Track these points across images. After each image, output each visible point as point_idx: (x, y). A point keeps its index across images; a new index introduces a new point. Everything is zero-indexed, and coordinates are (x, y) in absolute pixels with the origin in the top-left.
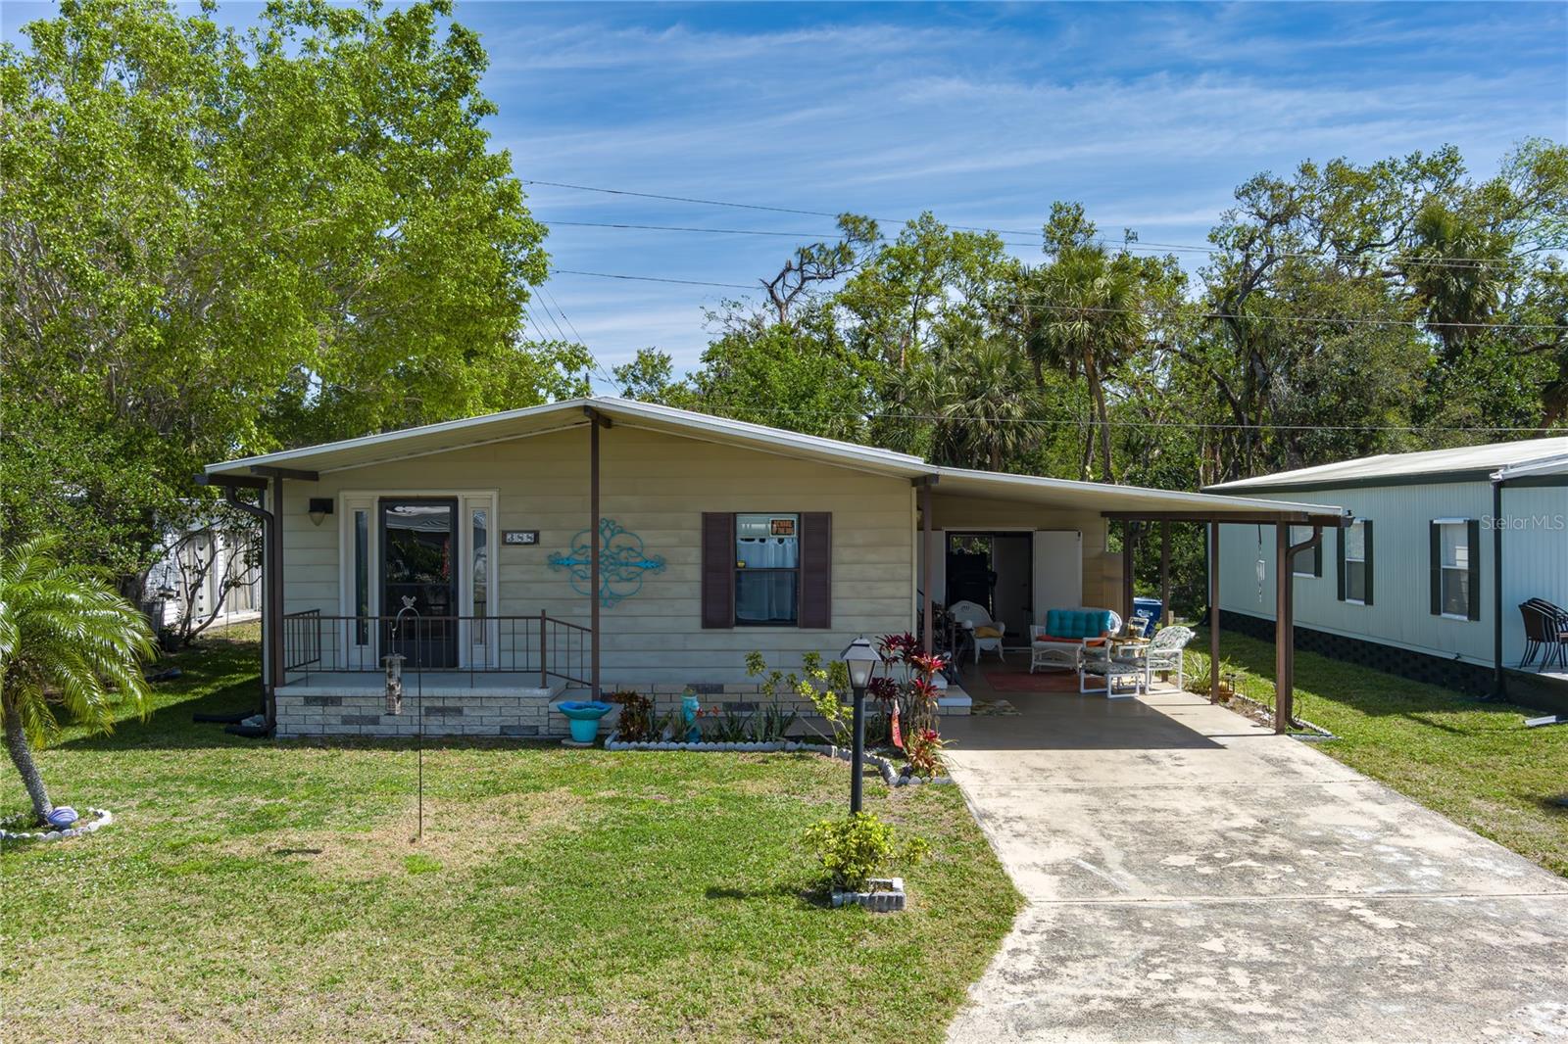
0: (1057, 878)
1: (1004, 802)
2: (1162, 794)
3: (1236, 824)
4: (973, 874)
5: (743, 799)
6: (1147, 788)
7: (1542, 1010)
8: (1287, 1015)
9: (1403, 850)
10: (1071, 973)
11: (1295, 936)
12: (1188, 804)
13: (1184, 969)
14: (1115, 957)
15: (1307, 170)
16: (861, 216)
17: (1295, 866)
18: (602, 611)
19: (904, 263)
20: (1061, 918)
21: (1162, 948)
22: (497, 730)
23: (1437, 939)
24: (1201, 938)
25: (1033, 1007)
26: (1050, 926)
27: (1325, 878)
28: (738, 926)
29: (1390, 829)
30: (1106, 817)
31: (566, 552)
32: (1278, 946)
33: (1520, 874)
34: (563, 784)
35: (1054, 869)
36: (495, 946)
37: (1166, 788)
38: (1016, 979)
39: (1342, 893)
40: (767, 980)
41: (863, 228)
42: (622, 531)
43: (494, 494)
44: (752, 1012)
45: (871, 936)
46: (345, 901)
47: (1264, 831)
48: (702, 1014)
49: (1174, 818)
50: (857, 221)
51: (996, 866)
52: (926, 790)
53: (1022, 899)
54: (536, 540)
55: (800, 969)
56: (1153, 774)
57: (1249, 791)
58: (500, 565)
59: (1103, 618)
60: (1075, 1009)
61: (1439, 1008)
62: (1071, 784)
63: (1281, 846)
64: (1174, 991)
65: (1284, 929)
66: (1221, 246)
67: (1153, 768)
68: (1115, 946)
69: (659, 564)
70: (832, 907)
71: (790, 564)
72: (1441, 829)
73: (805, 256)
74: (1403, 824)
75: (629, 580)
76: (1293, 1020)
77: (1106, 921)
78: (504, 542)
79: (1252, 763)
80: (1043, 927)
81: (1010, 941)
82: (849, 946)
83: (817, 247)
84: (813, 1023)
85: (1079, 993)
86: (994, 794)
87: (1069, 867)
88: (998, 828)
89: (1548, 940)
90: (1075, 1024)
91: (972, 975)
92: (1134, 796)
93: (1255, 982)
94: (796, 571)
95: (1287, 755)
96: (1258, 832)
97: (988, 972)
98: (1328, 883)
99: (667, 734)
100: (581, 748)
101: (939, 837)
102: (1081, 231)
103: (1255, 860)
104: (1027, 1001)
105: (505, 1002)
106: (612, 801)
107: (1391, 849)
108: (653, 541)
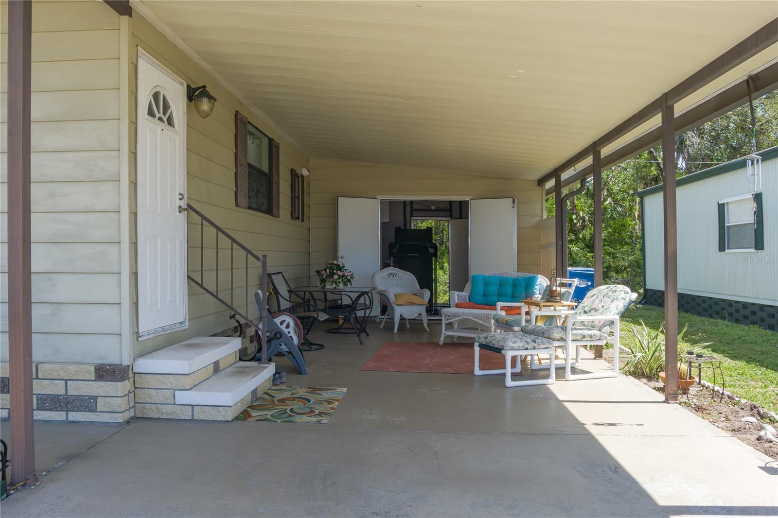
59: (529, 280)
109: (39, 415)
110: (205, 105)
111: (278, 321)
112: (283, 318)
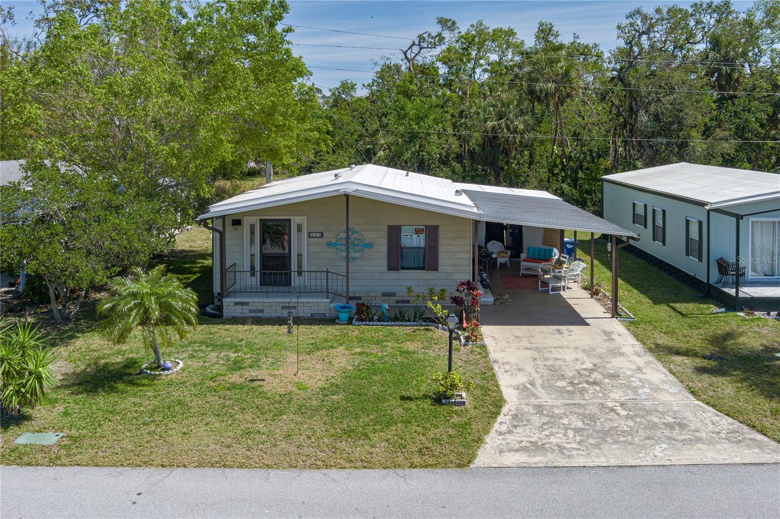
0: (518, 391)
1: (503, 354)
2: (561, 350)
3: (584, 366)
4: (489, 390)
5: (408, 352)
6: (556, 348)
7: (660, 447)
8: (582, 448)
9: (641, 380)
10: (518, 432)
11: (593, 418)
12: (569, 356)
13: (554, 430)
14: (533, 425)
15: (658, 11)
16: (448, 19)
17: (601, 387)
18: (350, 264)
19: (469, 42)
20: (517, 409)
21: (548, 422)
22: (310, 315)
23: (638, 420)
24: (561, 418)
25: (504, 444)
26: (512, 413)
27: (609, 393)
28: (412, 413)
29: (640, 369)
30: (539, 362)
31: (334, 241)
32: (586, 422)
33: (677, 392)
34: (341, 345)
35: (517, 388)
36: (336, 421)
37: (563, 347)
38: (501, 434)
39: (614, 400)
40: (423, 435)
41: (449, 24)
42: (356, 232)
43: (305, 218)
44: (419, 446)
45: (455, 417)
46: (280, 402)
47: (594, 370)
48: (405, 447)
49: (563, 363)
50: (447, 21)
51: (498, 386)
52: (475, 348)
53: (505, 401)
54: (322, 236)
55: (434, 431)
56: (560, 340)
57: (594, 349)
58: (307, 246)
59: (551, 251)
60: (517, 445)
61: (629, 447)
62: (529, 345)
63: (598, 377)
64: (549, 439)
65: (589, 415)
66: (622, 31)
67: (560, 336)
68: (533, 421)
69: (370, 245)
70: (442, 405)
71: (422, 245)
72: (658, 370)
73: (421, 38)
74: (645, 367)
75: (359, 252)
76: (583, 450)
77: (532, 411)
78: (309, 237)
79: (598, 334)
80: (511, 413)
81: (500, 419)
82: (448, 421)
83: (427, 33)
84: (438, 450)
85: (519, 439)
86: (499, 350)
87: (523, 386)
88: (500, 367)
89: (674, 420)
90: (517, 451)
91: (487, 432)
92: (550, 352)
93: (575, 436)
94: (425, 248)
95: (613, 330)
96: (592, 371)
97: (492, 431)
98: (610, 395)
99: (376, 318)
100: (343, 324)
101: (479, 372)
102: (552, 35)
103: (588, 384)
104: (503, 442)
105: (344, 443)
106: (361, 354)
107: (637, 380)
108: (368, 236)
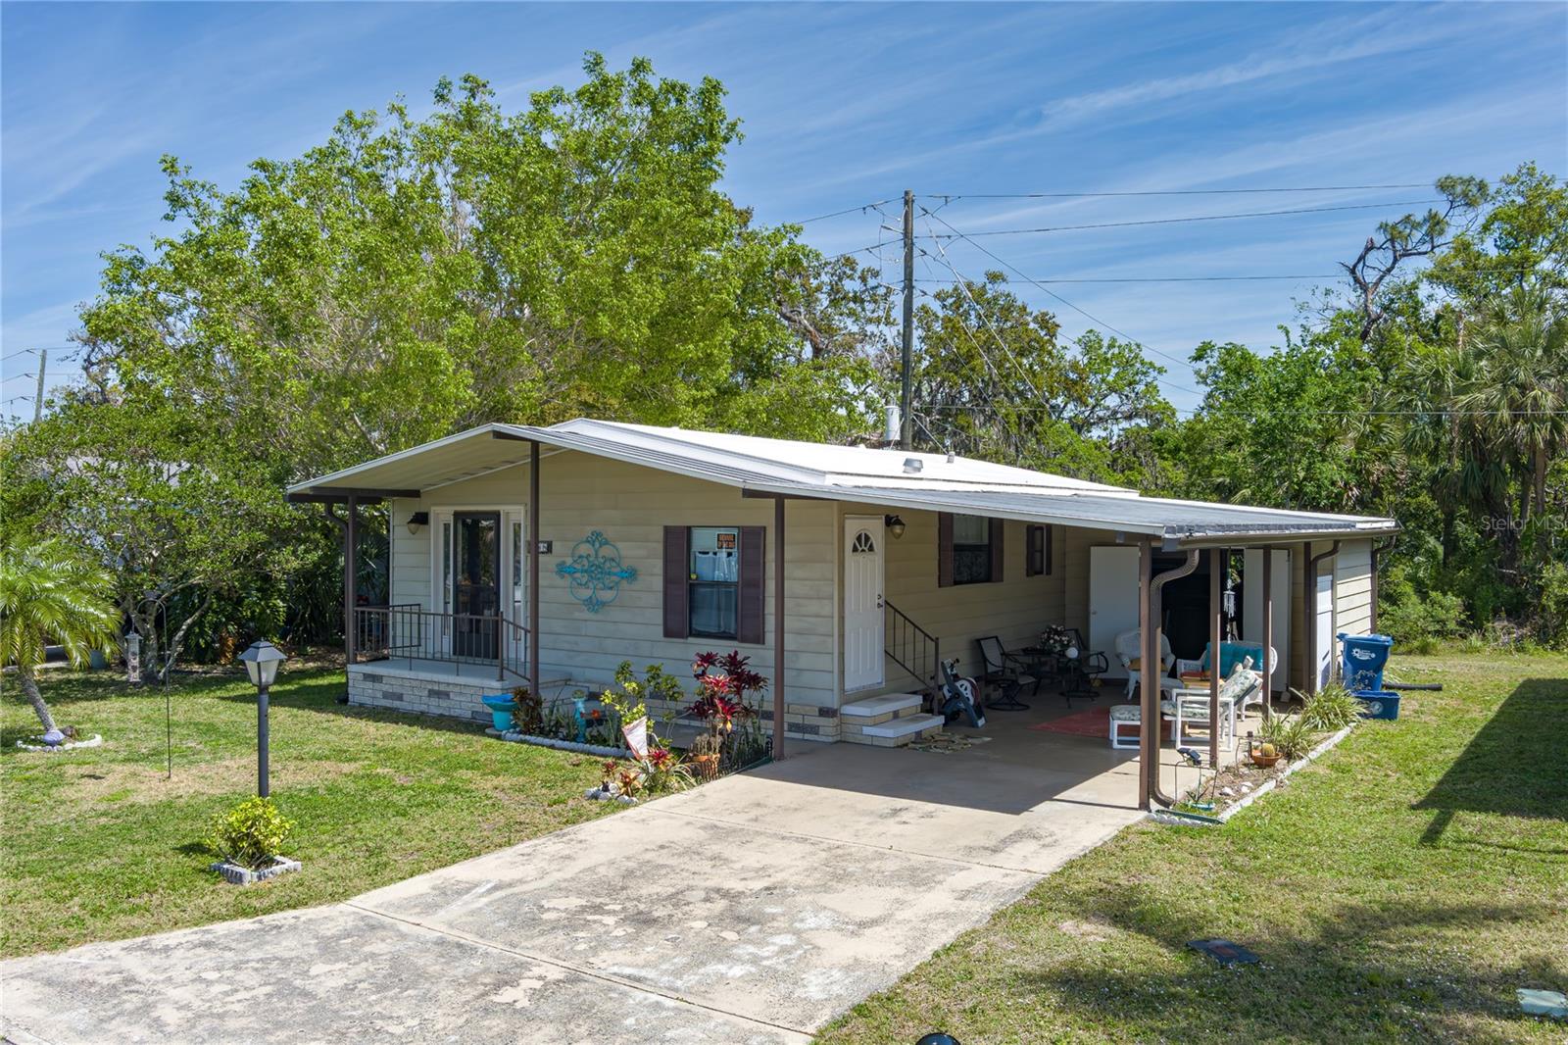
9: (794, 946)
22: (469, 715)
29: (869, 924)
31: (569, 561)
42: (607, 543)
43: (522, 509)
47: (734, 896)
53: (339, 900)
54: (550, 550)
69: (632, 574)
71: (734, 578)
75: (612, 589)
94: (738, 586)
107: (786, 942)
108: (628, 552)
109: (787, 734)
110: (897, 529)
111: (958, 684)
112: (961, 682)
